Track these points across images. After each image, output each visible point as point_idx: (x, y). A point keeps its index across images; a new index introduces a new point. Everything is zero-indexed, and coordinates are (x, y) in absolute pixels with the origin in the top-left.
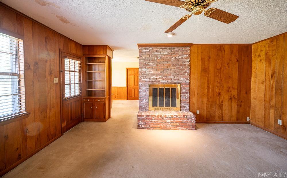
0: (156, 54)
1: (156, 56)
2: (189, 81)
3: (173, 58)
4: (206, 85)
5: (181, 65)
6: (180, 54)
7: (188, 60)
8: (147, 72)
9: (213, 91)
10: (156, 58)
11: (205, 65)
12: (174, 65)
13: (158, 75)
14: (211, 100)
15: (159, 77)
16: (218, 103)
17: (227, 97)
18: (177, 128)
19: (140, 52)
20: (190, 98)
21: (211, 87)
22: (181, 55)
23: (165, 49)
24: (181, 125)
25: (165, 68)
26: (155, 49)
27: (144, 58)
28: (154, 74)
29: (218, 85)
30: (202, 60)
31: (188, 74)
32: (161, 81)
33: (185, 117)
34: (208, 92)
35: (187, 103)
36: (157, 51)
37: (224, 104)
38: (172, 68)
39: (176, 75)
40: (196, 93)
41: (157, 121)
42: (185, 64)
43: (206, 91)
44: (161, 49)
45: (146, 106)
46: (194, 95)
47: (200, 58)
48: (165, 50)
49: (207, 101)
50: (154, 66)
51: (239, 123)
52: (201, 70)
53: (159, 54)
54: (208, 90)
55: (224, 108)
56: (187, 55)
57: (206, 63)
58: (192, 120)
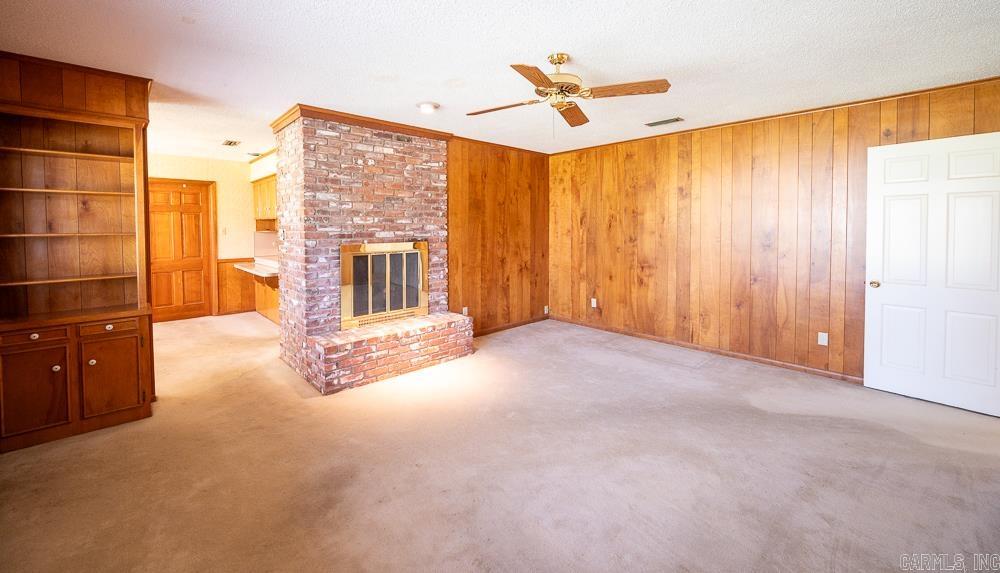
0: (360, 147)
1: (362, 155)
2: (445, 233)
3: (408, 168)
4: (479, 242)
5: (427, 189)
6: (425, 157)
7: (443, 177)
8: (332, 204)
9: (492, 254)
10: (360, 162)
11: (476, 193)
12: (410, 188)
13: (368, 214)
14: (488, 278)
15: (370, 221)
16: (501, 283)
17: (516, 268)
18: (435, 358)
19: (309, 133)
20: (448, 277)
21: (488, 246)
22: (427, 162)
23: (387, 136)
24: (444, 349)
25: (388, 194)
26: (356, 131)
27: (322, 158)
28: (356, 213)
29: (501, 240)
30: (472, 179)
31: (443, 215)
32: (377, 235)
33: (453, 325)
34: (483, 259)
35: (443, 291)
36: (364, 141)
37: (510, 283)
38: (405, 195)
39: (415, 215)
40: (460, 264)
42: (437, 187)
43: (479, 255)
44: (375, 134)
45: (330, 318)
46: (457, 268)
47: (466, 174)
48: (388, 140)
49: (482, 280)
50: (356, 185)
51: (534, 321)
52: (470, 204)
53: (371, 149)
54: (483, 253)
55: (511, 292)
56: (441, 164)
57: (479, 187)
58: (466, 330)
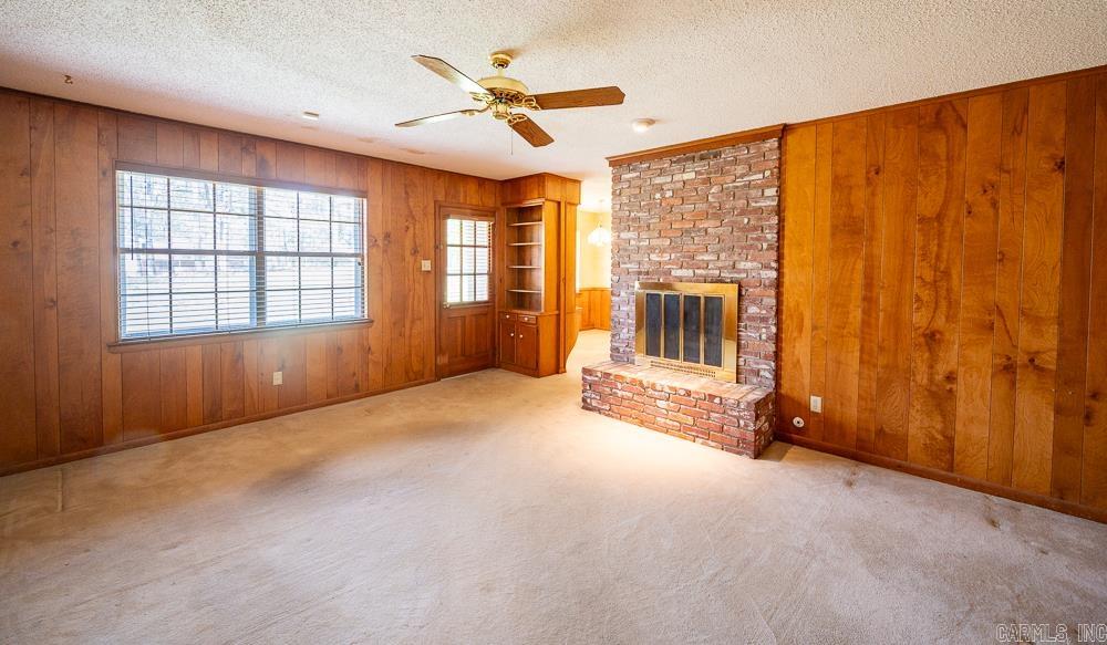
0: (658, 180)
1: (661, 188)
2: (774, 274)
3: (713, 191)
4: (857, 292)
5: (743, 213)
6: (740, 170)
7: (771, 192)
8: (632, 242)
9: (895, 320)
10: (658, 196)
11: (850, 206)
12: (716, 216)
13: (663, 251)
14: (882, 360)
15: (666, 257)
16: (922, 378)
17: (983, 356)
18: (683, 431)
19: (617, 179)
20: (778, 339)
21: (883, 300)
22: (742, 176)
23: (687, 159)
24: (701, 422)
25: (687, 226)
26: (655, 165)
27: (625, 200)
28: (651, 249)
29: (926, 295)
30: (839, 183)
31: (770, 248)
32: (673, 273)
33: (717, 400)
34: (866, 324)
35: (766, 357)
36: (662, 172)
37: (960, 388)
38: (709, 224)
39: (723, 250)
40: (808, 323)
41: (630, 395)
42: (760, 208)
43: (856, 315)
44: (675, 162)
45: (628, 349)
46: (801, 331)
47: (826, 176)
48: (689, 165)
49: (862, 362)
50: (653, 221)
52: (834, 228)
53: (669, 179)
54: (866, 312)
55: (962, 409)
56: (768, 173)
57: (860, 196)
58: (742, 418)
